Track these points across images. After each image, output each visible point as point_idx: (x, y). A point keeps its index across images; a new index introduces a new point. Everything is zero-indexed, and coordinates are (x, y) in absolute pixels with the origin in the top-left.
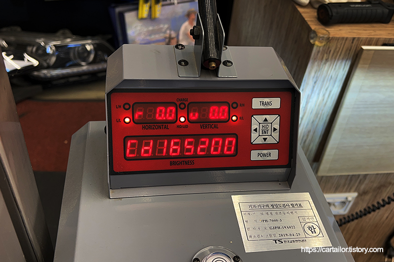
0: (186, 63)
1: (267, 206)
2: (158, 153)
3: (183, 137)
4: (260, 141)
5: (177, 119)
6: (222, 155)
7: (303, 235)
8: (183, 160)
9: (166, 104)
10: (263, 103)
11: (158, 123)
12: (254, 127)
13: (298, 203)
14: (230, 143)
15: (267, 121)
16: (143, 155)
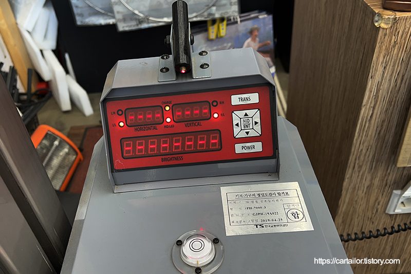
0: (167, 70)
2: (151, 151)
3: (170, 135)
4: (243, 135)
5: (164, 120)
6: (208, 150)
7: (285, 220)
8: (174, 156)
9: (153, 108)
10: (241, 99)
11: (148, 125)
13: (285, 191)
15: (248, 115)
16: (137, 154)
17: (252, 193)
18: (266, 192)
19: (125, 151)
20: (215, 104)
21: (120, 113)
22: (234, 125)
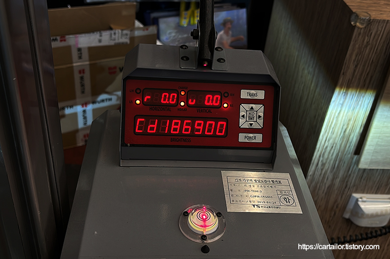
0: (188, 59)
1: (251, 180)
2: (161, 131)
3: (182, 118)
4: (246, 126)
5: (178, 103)
6: (215, 136)
7: (278, 203)
8: (182, 137)
9: (170, 91)
10: (250, 95)
11: (163, 106)
12: (242, 114)
13: (278, 180)
14: (222, 126)
15: (253, 109)
16: (149, 131)
17: (249, 179)
18: (261, 179)
19: (137, 127)
20: (226, 95)
21: (138, 91)
22: (241, 115)
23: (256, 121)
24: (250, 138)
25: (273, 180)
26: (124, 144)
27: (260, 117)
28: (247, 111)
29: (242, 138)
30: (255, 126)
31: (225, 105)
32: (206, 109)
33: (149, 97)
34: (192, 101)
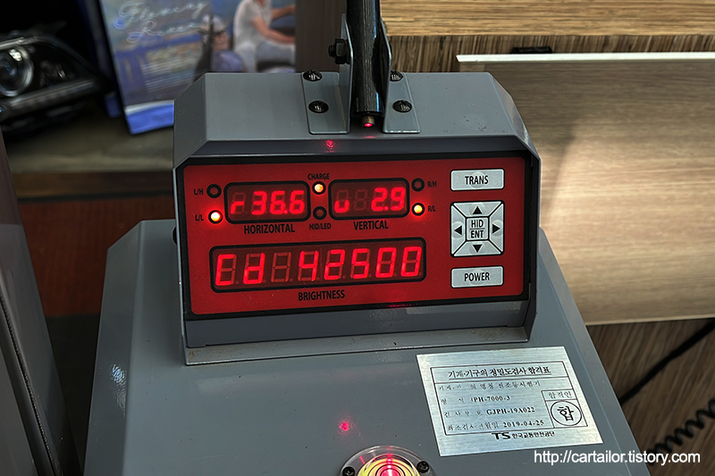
2: (276, 278)
3: (321, 246)
4: (467, 251)
5: (310, 212)
6: (397, 280)
7: (548, 424)
8: (322, 289)
9: (288, 185)
10: (471, 180)
11: (273, 221)
15: (480, 213)
16: (246, 282)
18: (506, 367)
19: (218, 275)
20: (418, 185)
22: (454, 228)
23: (488, 240)
24: (477, 277)
25: (530, 366)
26: (190, 317)
27: (495, 229)
28: (466, 218)
29: (459, 278)
30: (487, 250)
31: (418, 209)
32: (375, 220)
33: (241, 203)
34: (342, 205)
